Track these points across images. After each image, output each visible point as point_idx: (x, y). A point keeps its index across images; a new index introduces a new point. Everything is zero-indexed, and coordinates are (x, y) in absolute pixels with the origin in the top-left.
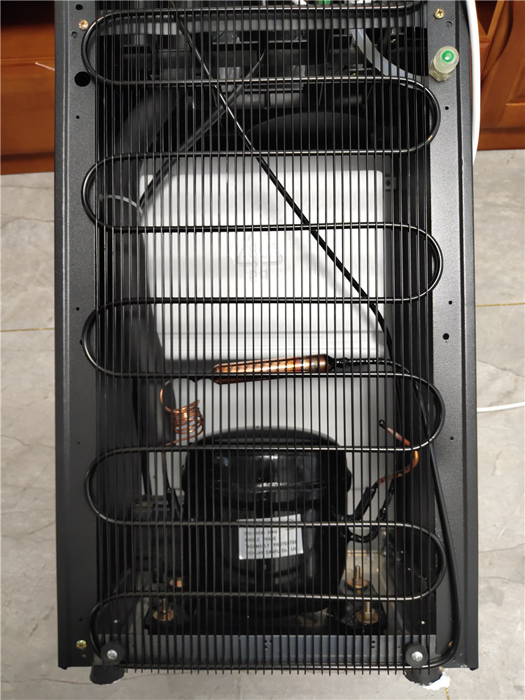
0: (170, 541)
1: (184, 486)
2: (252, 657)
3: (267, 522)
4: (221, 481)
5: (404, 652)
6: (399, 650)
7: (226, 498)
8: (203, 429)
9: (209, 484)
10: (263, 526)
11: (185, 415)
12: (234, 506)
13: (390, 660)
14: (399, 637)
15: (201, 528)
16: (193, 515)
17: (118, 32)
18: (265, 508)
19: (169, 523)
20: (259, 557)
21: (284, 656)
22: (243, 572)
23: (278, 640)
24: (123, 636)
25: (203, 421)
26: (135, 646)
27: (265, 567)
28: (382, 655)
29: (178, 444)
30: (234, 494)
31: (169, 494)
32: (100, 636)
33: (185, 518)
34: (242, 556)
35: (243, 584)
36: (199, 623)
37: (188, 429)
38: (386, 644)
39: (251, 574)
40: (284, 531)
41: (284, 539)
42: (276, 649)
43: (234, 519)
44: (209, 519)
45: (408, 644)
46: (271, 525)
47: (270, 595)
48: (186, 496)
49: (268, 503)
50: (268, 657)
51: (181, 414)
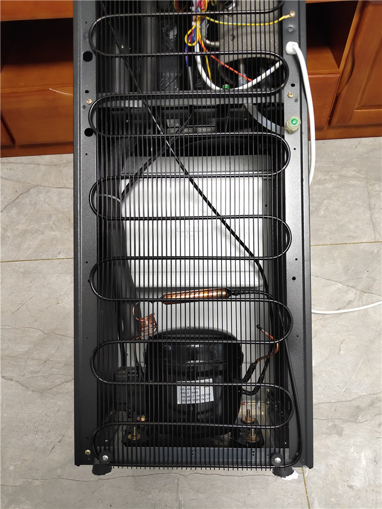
0: (138, 394)
1: (146, 362)
2: (184, 460)
3: (193, 383)
4: (167, 359)
5: (270, 458)
6: (267, 457)
7: (170, 369)
8: (157, 330)
9: (160, 361)
10: (191, 385)
11: (147, 322)
12: (174, 373)
13: (263, 463)
14: (268, 449)
15: (156, 386)
16: (151, 379)
17: (109, 106)
18: (192, 375)
19: (138, 383)
20: (188, 403)
21: (203, 460)
22: (179, 412)
23: (199, 451)
24: (112, 447)
25: (157, 325)
26: (118, 453)
27: (192, 409)
28: (258, 460)
29: (142, 338)
30: (174, 367)
31: (138, 366)
32: (98, 447)
33: (147, 380)
34: (179, 402)
35: (180, 419)
36: (154, 440)
37: (149, 330)
38: (260, 454)
39: (184, 413)
40: (202, 388)
41: (202, 393)
42: (198, 455)
43: (174, 381)
44: (160, 381)
45: (273, 454)
46: (195, 385)
47: (194, 424)
48: (147, 367)
49: (193, 372)
50: (193, 460)
51: (144, 322)
